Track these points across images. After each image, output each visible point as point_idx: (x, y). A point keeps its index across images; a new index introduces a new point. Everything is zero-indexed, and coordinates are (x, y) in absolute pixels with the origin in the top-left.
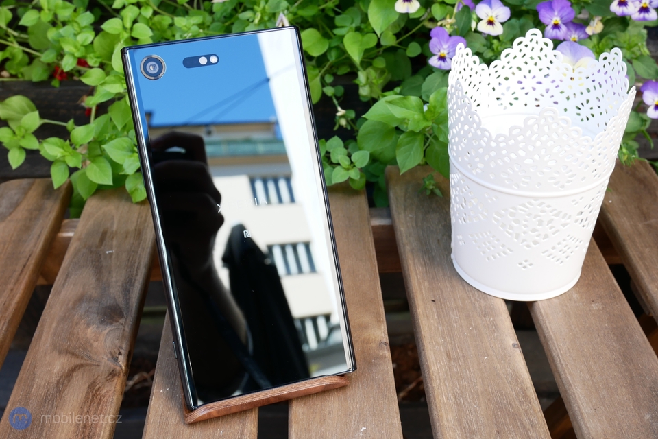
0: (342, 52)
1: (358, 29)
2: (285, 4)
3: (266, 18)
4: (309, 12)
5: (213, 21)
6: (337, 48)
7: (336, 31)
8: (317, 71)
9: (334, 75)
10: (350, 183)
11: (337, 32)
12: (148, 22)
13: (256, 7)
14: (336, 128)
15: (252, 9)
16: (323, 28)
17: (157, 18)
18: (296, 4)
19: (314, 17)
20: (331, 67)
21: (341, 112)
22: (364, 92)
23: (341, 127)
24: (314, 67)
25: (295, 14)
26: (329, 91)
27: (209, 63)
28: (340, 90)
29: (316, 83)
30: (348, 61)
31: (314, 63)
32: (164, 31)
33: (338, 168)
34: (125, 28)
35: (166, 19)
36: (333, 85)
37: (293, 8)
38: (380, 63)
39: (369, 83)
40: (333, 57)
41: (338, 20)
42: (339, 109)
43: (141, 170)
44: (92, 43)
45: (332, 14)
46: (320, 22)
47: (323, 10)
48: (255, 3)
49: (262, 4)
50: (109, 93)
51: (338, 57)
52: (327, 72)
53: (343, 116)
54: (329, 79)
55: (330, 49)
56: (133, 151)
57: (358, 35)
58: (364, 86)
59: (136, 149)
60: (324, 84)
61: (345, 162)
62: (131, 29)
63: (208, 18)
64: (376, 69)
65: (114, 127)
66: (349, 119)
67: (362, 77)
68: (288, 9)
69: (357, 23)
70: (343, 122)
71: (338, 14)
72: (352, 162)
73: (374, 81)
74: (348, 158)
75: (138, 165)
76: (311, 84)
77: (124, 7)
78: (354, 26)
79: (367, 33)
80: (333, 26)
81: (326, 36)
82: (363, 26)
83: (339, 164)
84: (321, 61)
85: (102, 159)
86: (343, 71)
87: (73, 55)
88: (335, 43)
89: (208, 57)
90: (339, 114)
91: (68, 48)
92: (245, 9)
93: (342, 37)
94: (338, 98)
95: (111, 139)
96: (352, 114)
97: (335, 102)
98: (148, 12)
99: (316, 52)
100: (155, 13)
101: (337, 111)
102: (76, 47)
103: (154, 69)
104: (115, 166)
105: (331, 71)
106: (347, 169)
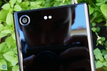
0: (99, 12)
5: (46, 3)
6: (97, 11)
7: (97, 4)
9: (96, 23)
10: (104, 68)
12: (20, 4)
14: (97, 45)
17: (23, 3)
20: (95, 19)
23: (99, 44)
26: (94, 29)
28: (99, 29)
30: (102, 17)
32: (26, 8)
33: (99, 61)
34: (11, 7)
36: (95, 27)
40: (95, 15)
42: (98, 37)
43: (18, 64)
50: (5, 34)
51: (97, 15)
52: (93, 22)
53: (100, 40)
54: (94, 24)
55: (94, 12)
56: (15, 57)
59: (17, 56)
61: (102, 59)
62: (14, 8)
65: (7, 47)
66: (103, 41)
70: (100, 42)
72: (104, 59)
74: (103, 57)
75: (18, 62)
78: (104, 1)
81: (93, 6)
85: (3, 60)
86: (100, 21)
88: (96, 9)
90: (98, 39)
93: (99, 7)
94: (97, 32)
95: (6, 52)
96: (104, 39)
97: (97, 34)
101: (97, 38)
104: (8, 62)
105: (95, 21)
106: (103, 62)
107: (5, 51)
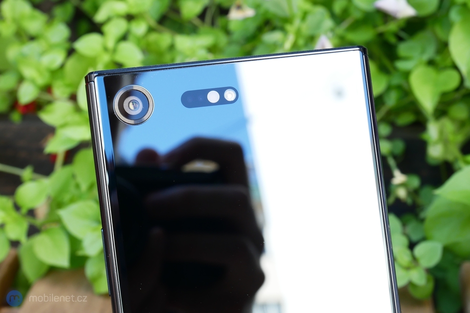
0: (406, 92)
1: (431, 63)
2: (328, 23)
3: (301, 42)
5: (230, 43)
6: (399, 88)
9: (392, 124)
11: (401, 65)
12: (139, 41)
13: (288, 27)
15: (282, 29)
17: (153, 37)
18: (345, 25)
20: (390, 113)
21: (399, 178)
22: (435, 152)
23: (398, 199)
25: (342, 38)
26: (385, 148)
28: (399, 146)
30: (413, 106)
32: (161, 55)
34: (106, 49)
35: (164, 39)
36: (390, 138)
37: (341, 30)
38: (459, 111)
39: (444, 140)
40: (392, 100)
41: (403, 49)
42: (397, 172)
44: (62, 66)
45: (393, 40)
47: (381, 34)
48: (287, 20)
49: (297, 22)
52: (383, 120)
53: (403, 185)
54: (384, 130)
55: (389, 89)
57: (430, 71)
58: (436, 143)
62: (115, 51)
63: (223, 39)
64: (453, 120)
65: (78, 186)
66: (411, 188)
67: (433, 131)
68: (332, 30)
69: (430, 53)
70: (402, 193)
71: (400, 39)
73: (451, 137)
74: (409, 252)
77: (109, 20)
78: (426, 57)
79: (445, 68)
80: (394, 57)
81: (384, 70)
82: (438, 59)
86: (405, 119)
87: (33, 81)
88: (396, 80)
89: (221, 91)
90: (396, 181)
91: (28, 72)
92: (274, 29)
93: (407, 74)
94: (395, 157)
95: (72, 201)
96: (415, 182)
97: (392, 162)
98: (139, 28)
100: (151, 30)
101: (393, 176)
102: (38, 71)
103: (135, 108)
105: (389, 119)
107: (66, 197)
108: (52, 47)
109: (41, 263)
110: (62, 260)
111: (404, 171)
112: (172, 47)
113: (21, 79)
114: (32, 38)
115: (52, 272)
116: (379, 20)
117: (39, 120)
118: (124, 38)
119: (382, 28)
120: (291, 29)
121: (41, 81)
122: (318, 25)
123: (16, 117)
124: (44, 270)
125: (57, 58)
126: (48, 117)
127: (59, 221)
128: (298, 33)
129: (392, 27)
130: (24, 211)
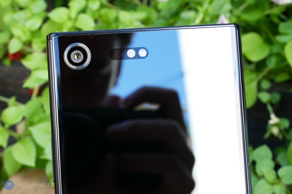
0: (282, 58)
2: (228, 6)
3: (208, 19)
4: (253, 17)
6: (278, 54)
8: (254, 76)
9: (272, 81)
11: (280, 39)
13: (199, 8)
14: (267, 135)
15: (195, 10)
16: (266, 34)
18: (242, 8)
19: (258, 22)
20: (270, 72)
21: (274, 119)
23: (272, 135)
24: (252, 71)
25: (238, 17)
26: (265, 97)
27: (137, 57)
28: (276, 97)
29: (251, 88)
30: (288, 69)
31: (252, 67)
33: (262, 181)
34: (70, 18)
35: (112, 13)
36: (269, 91)
37: (237, 12)
40: (272, 64)
41: (282, 27)
42: (273, 116)
44: (40, 28)
45: (276, 20)
46: (264, 28)
47: (268, 16)
49: (206, 5)
51: (278, 63)
52: (266, 78)
53: (276, 125)
54: (266, 85)
55: (270, 55)
60: (259, 89)
61: (271, 176)
62: (76, 19)
63: (154, 15)
66: (282, 128)
68: (231, 12)
70: (275, 131)
71: (282, 20)
72: (278, 177)
74: (274, 172)
76: (246, 88)
80: (276, 33)
81: (268, 41)
83: (263, 177)
84: (260, 65)
85: (28, 139)
86: (282, 78)
87: (19, 38)
88: (276, 50)
90: (271, 122)
91: (16, 32)
93: (283, 45)
94: (272, 105)
95: (40, 121)
96: (286, 123)
97: (270, 108)
99: (255, 57)
100: (102, 6)
101: (269, 118)
102: (23, 31)
104: (39, 150)
105: (269, 77)
106: (273, 184)
107: (36, 119)
108: (34, 15)
109: (17, 163)
110: (31, 162)
111: (278, 115)
112: (117, 19)
113: (12, 37)
114: (21, 9)
115: (23, 169)
116: (267, 6)
117: (22, 65)
118: (84, 11)
119: (268, 12)
120: (201, 10)
121: (25, 38)
122: (221, 8)
123: (7, 62)
124: (18, 167)
125: (36, 23)
126: (27, 63)
127: (30, 135)
128: (206, 13)
129: (276, 11)
130: (7, 126)
